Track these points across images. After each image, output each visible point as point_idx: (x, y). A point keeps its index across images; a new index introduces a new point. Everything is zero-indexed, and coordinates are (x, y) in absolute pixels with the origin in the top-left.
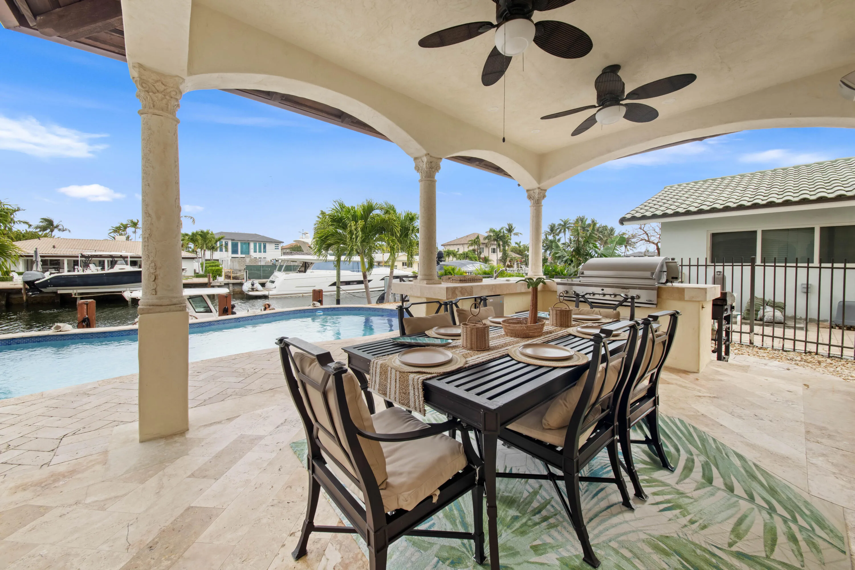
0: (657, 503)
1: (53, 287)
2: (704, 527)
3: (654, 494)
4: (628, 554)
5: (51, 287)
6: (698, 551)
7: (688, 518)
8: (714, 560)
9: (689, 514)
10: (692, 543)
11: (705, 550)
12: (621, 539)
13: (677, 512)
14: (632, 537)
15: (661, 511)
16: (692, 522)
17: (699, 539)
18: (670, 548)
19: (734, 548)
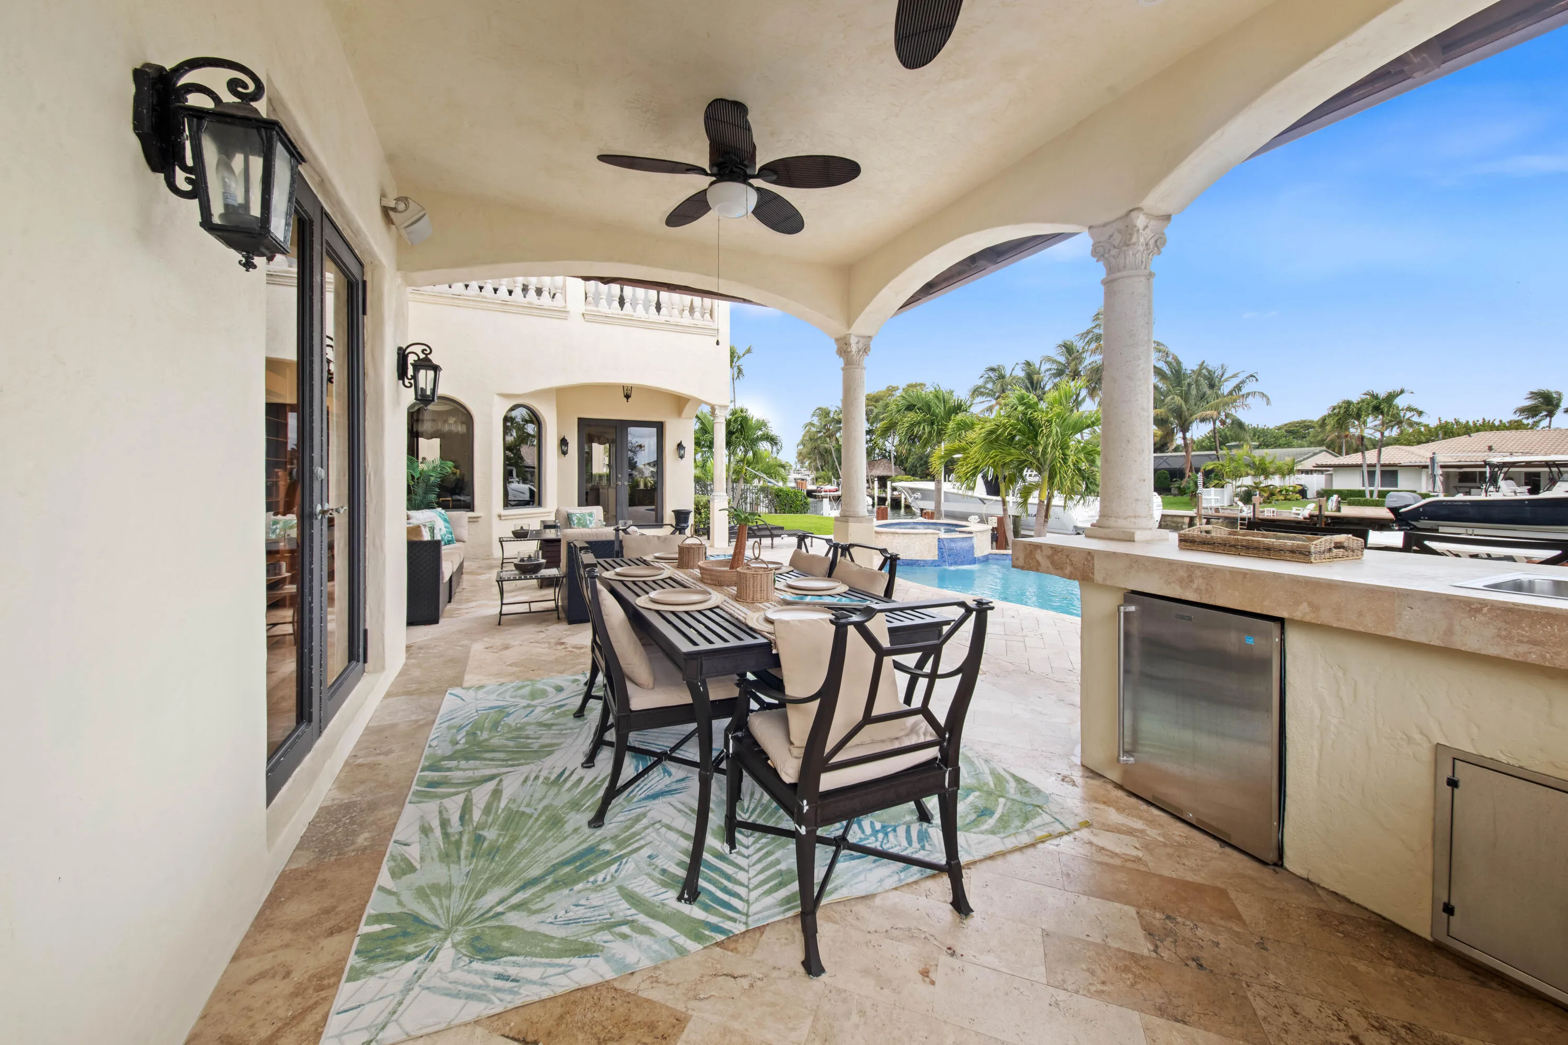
0: (572, 773)
1: (1428, 520)
2: (525, 781)
3: (581, 779)
4: (564, 732)
5: (1424, 519)
6: (522, 761)
7: (541, 779)
8: (510, 763)
9: (543, 782)
10: (529, 764)
11: (518, 765)
12: (576, 735)
13: (553, 777)
14: (569, 741)
15: (566, 769)
16: (537, 777)
17: (525, 769)
18: (542, 751)
19: (497, 780)
